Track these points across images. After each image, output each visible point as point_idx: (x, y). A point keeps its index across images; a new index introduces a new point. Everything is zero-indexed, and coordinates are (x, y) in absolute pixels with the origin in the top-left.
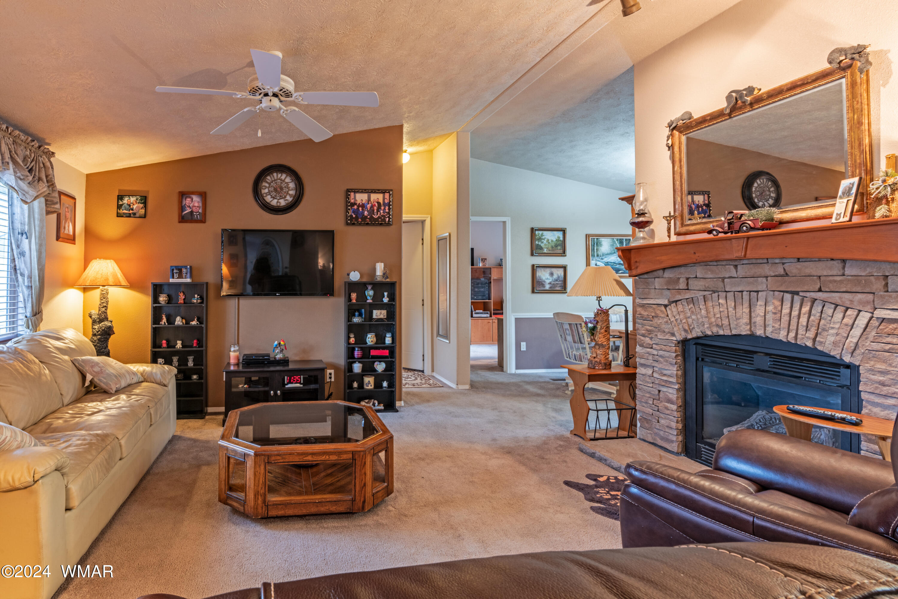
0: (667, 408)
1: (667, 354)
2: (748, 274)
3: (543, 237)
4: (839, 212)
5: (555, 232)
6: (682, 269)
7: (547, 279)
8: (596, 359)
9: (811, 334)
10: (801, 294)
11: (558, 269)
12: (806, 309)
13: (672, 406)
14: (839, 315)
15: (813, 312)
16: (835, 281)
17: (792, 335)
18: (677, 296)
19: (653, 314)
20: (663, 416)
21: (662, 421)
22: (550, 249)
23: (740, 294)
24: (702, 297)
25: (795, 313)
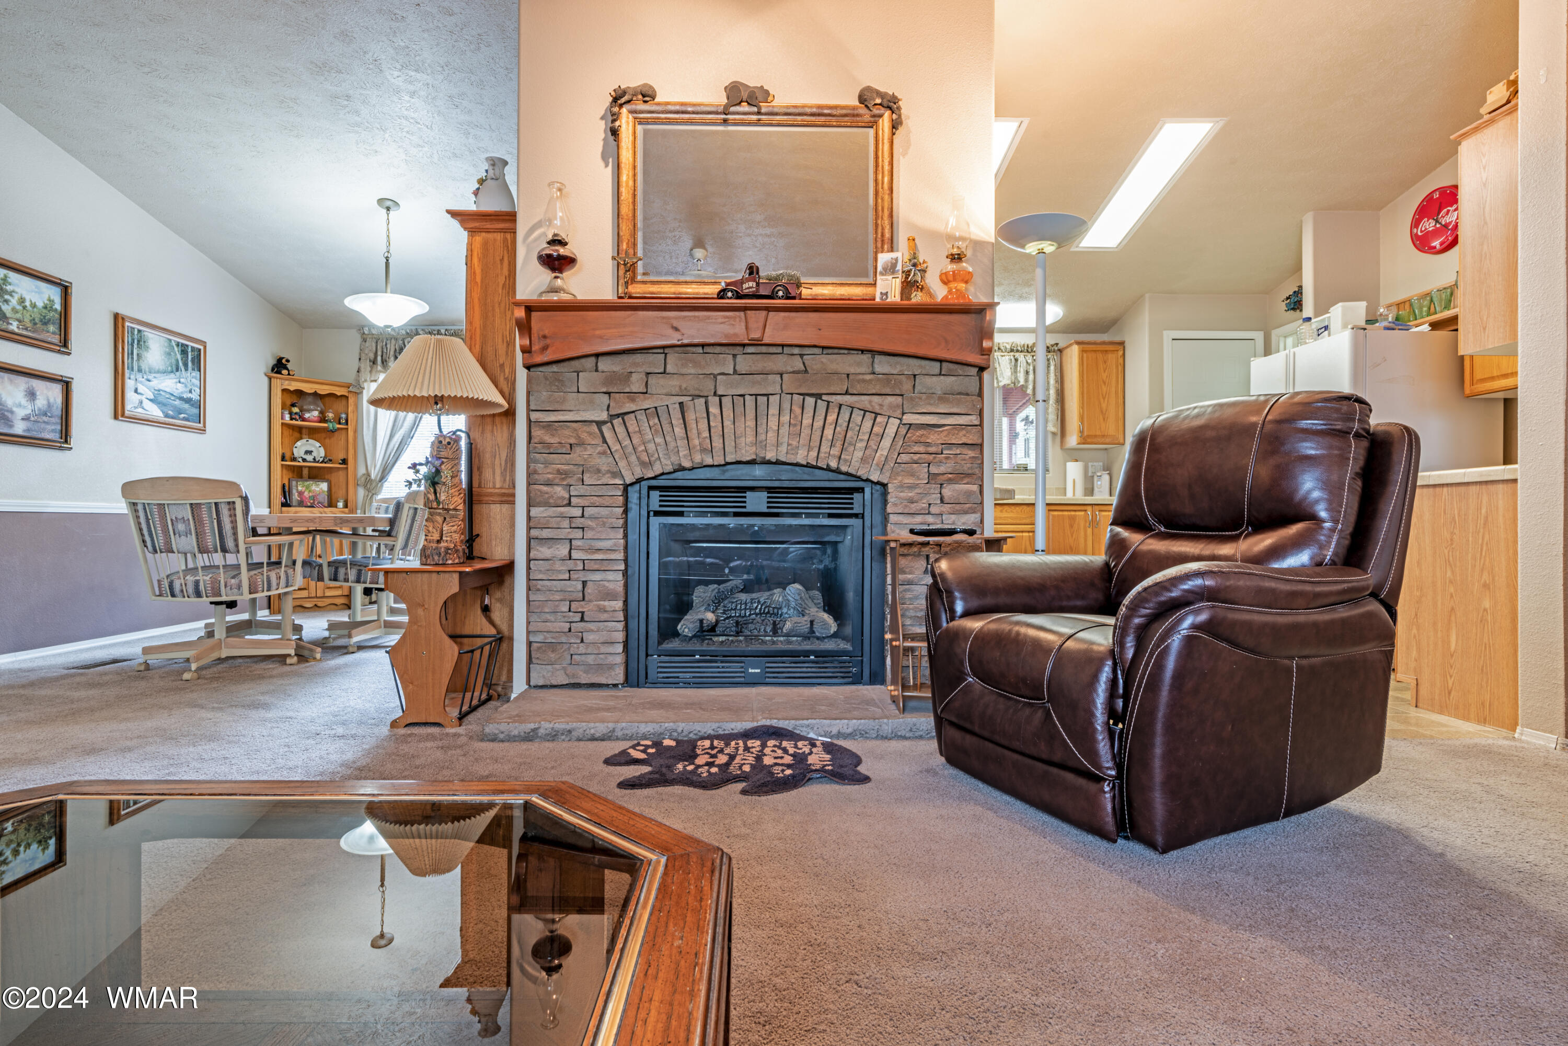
0: (603, 610)
1: (604, 511)
2: (754, 369)
3: (8, 288)
4: (884, 291)
5: (41, 285)
6: (638, 358)
7: (20, 406)
9: (835, 451)
10: (824, 397)
12: (832, 418)
13: (613, 603)
14: (868, 424)
15: (840, 421)
16: (864, 381)
17: (813, 454)
18: (627, 405)
19: (572, 441)
20: (593, 628)
21: (589, 637)
22: (29, 324)
23: (742, 399)
24: (677, 406)
25: (818, 424)
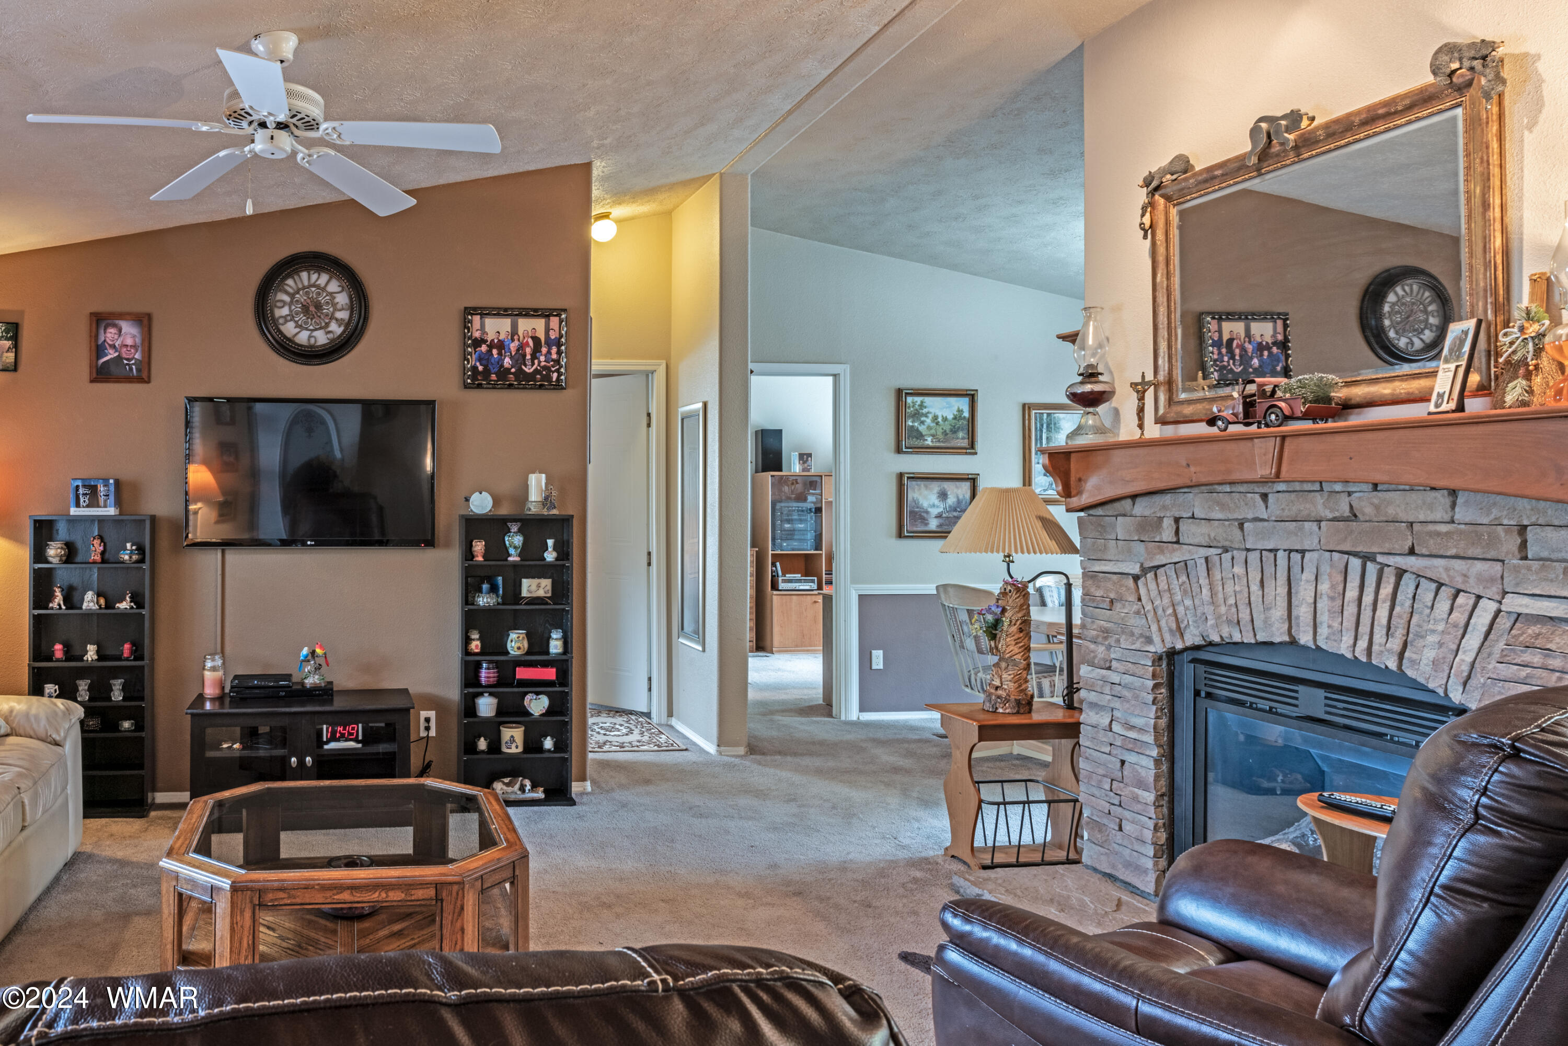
0: (1136, 799)
1: (1137, 682)
2: (1286, 514)
3: (925, 411)
4: (1441, 391)
5: (952, 400)
6: (1167, 499)
7: (934, 506)
8: (1000, 692)
9: (1395, 644)
10: (1380, 559)
11: (958, 483)
12: (1386, 590)
13: (1146, 794)
14: (1443, 605)
15: (1400, 597)
16: (1438, 534)
17: (1362, 644)
18: (1158, 557)
19: (1112, 596)
20: (1128, 817)
21: (1127, 827)
22: (941, 437)
23: (1272, 555)
24: (1203, 561)
25: (1368, 599)
